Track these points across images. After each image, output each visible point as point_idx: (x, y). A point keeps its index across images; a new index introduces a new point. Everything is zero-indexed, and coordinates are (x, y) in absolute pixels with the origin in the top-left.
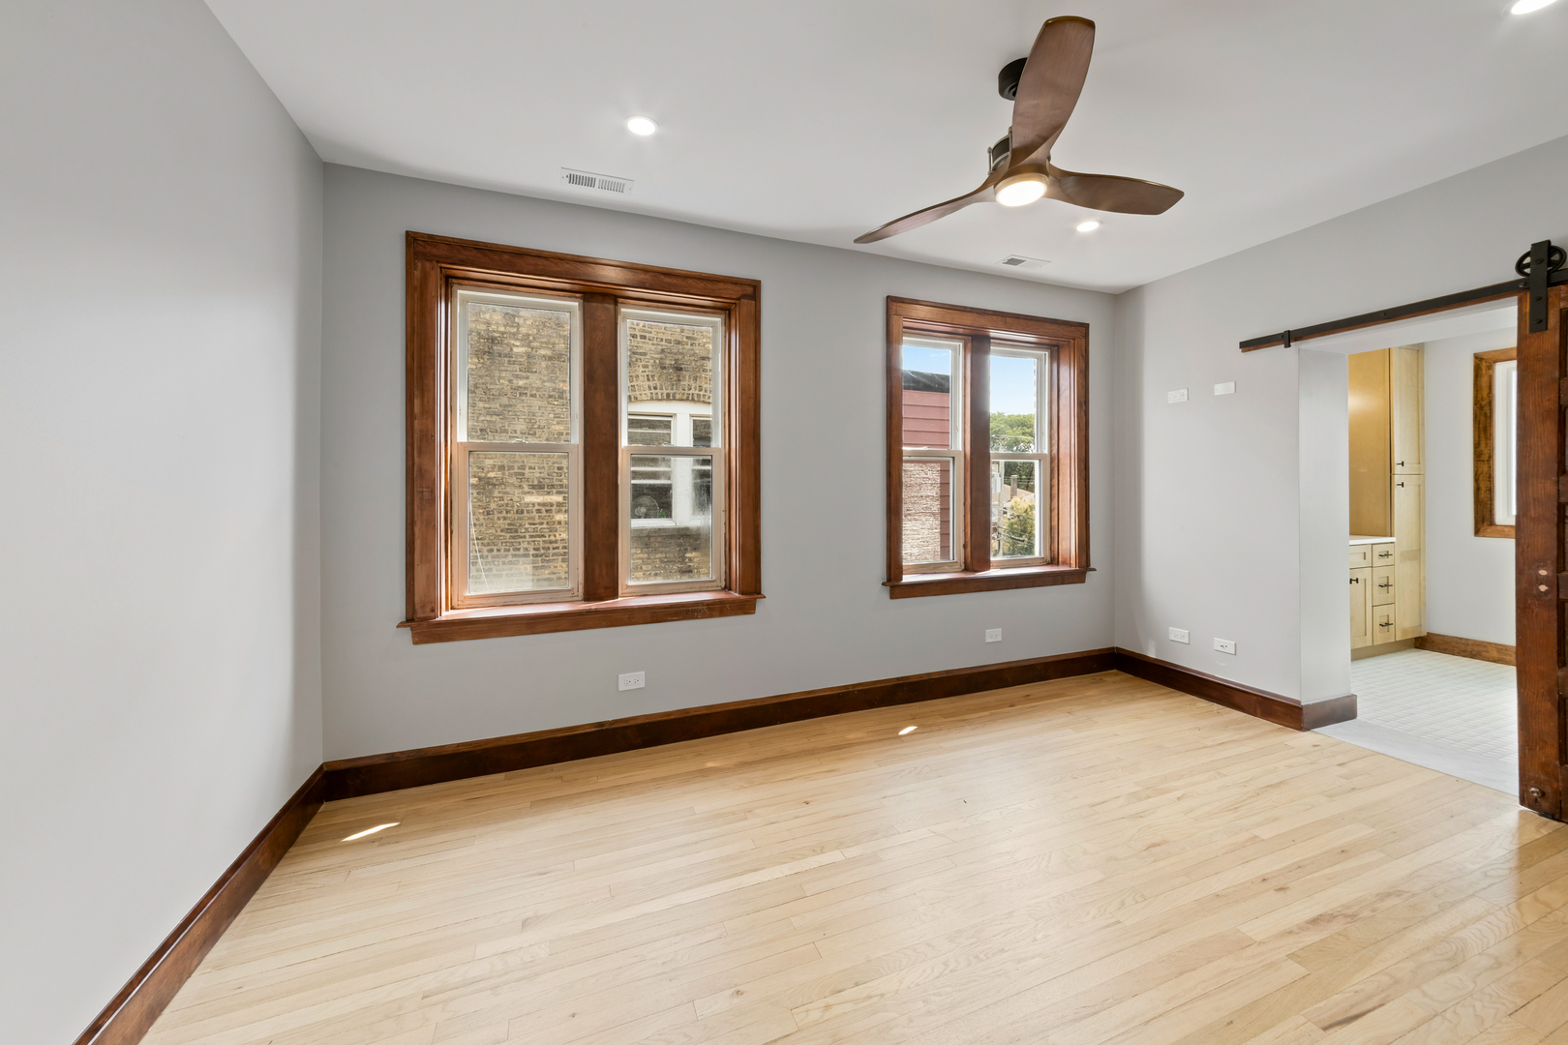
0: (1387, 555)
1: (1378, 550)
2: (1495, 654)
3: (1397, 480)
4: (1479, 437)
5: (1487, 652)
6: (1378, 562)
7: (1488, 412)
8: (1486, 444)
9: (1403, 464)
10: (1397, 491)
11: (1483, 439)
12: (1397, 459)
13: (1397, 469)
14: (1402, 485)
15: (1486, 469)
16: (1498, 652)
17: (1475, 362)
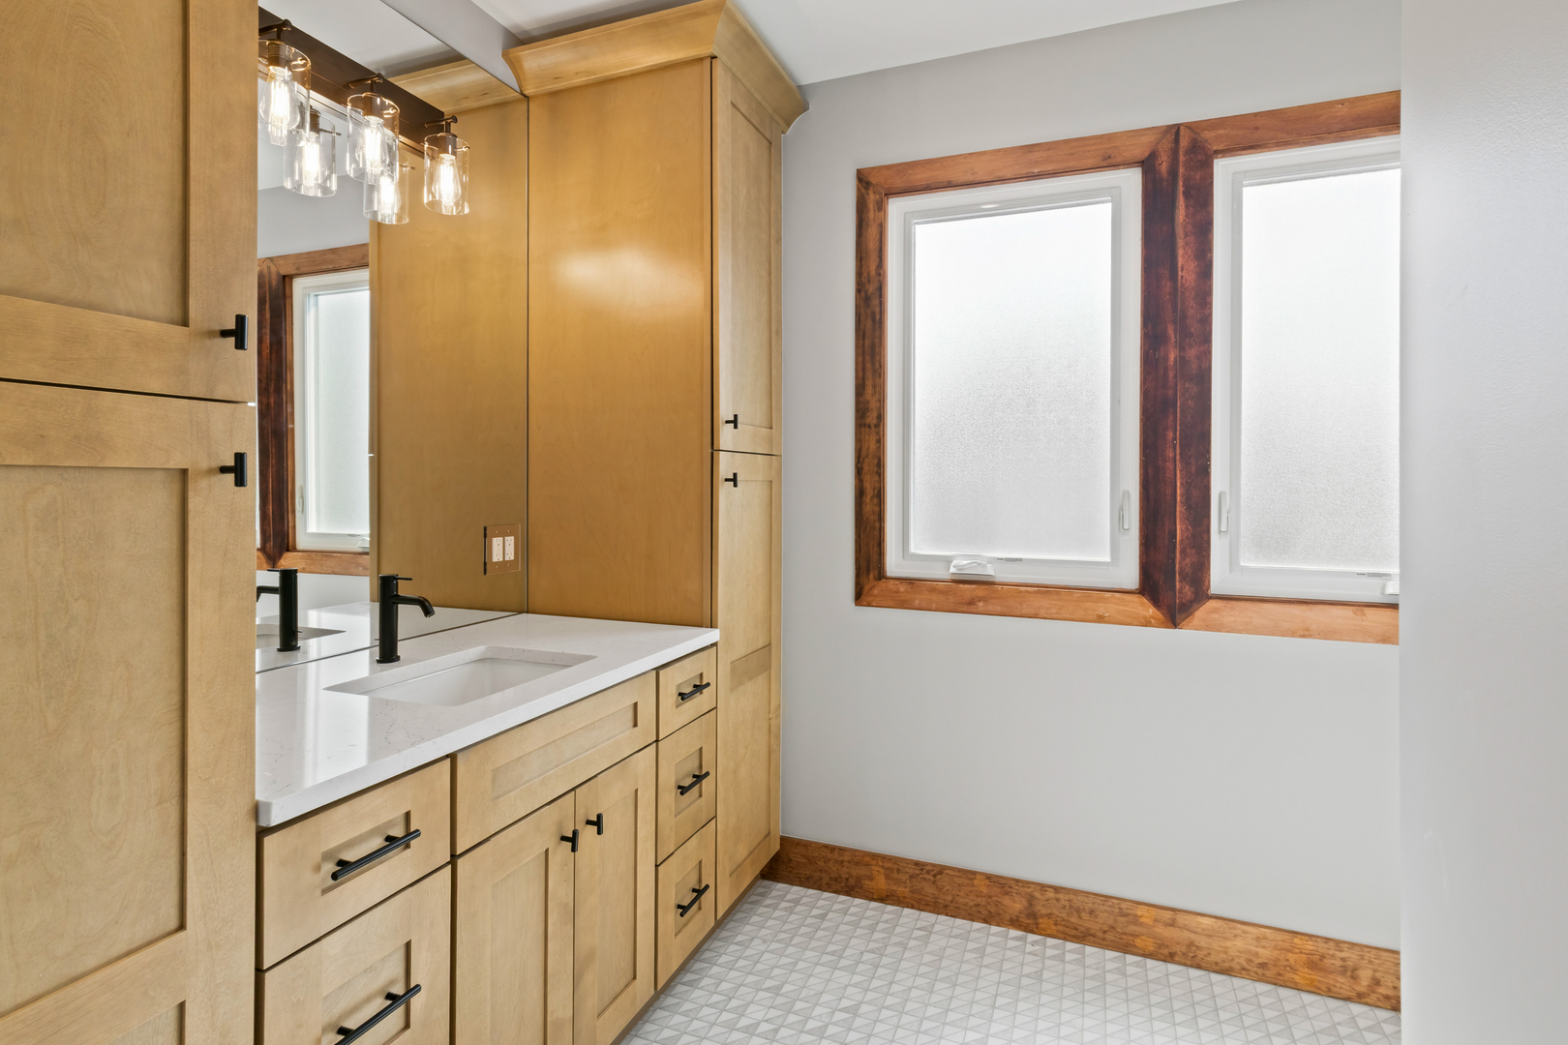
0: (699, 688)
1: (673, 681)
2: (881, 883)
3: (725, 465)
4: (864, 370)
5: (871, 878)
6: (675, 716)
7: (877, 310)
8: (874, 386)
9: (735, 422)
10: (724, 491)
11: (869, 374)
12: (725, 411)
13: (726, 436)
14: (734, 480)
15: (873, 446)
16: (887, 877)
17: (859, 190)
